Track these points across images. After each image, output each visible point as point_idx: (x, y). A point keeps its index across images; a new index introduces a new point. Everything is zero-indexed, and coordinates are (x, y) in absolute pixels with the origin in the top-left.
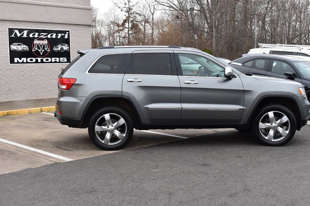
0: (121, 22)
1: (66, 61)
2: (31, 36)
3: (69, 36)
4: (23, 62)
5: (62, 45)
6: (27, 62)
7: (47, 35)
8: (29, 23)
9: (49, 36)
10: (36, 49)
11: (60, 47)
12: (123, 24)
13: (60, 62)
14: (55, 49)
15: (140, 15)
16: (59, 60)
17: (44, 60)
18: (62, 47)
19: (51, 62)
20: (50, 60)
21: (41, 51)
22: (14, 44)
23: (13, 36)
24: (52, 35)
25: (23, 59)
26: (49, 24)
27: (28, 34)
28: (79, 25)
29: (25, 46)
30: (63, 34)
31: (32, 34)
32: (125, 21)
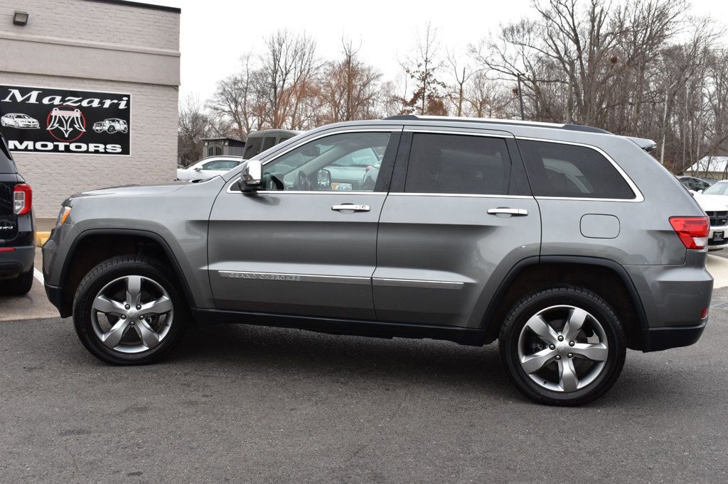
0: (409, 98)
1: (120, 150)
2: (46, 101)
3: (128, 104)
4: (26, 149)
5: (113, 121)
6: (35, 150)
7: (80, 101)
8: (42, 78)
9: (85, 103)
10: (56, 125)
11: (107, 124)
12: (413, 102)
13: (106, 152)
14: (96, 128)
15: (445, 87)
16: (105, 148)
17: (72, 147)
18: (113, 124)
19: (87, 152)
20: (84, 147)
21: (66, 130)
22: (9, 115)
23: (7, 100)
24: (92, 102)
25: (25, 143)
26: (85, 81)
27: (40, 98)
28: (153, 85)
29: (32, 120)
30: (115, 101)
31: (48, 98)
32: (417, 96)
